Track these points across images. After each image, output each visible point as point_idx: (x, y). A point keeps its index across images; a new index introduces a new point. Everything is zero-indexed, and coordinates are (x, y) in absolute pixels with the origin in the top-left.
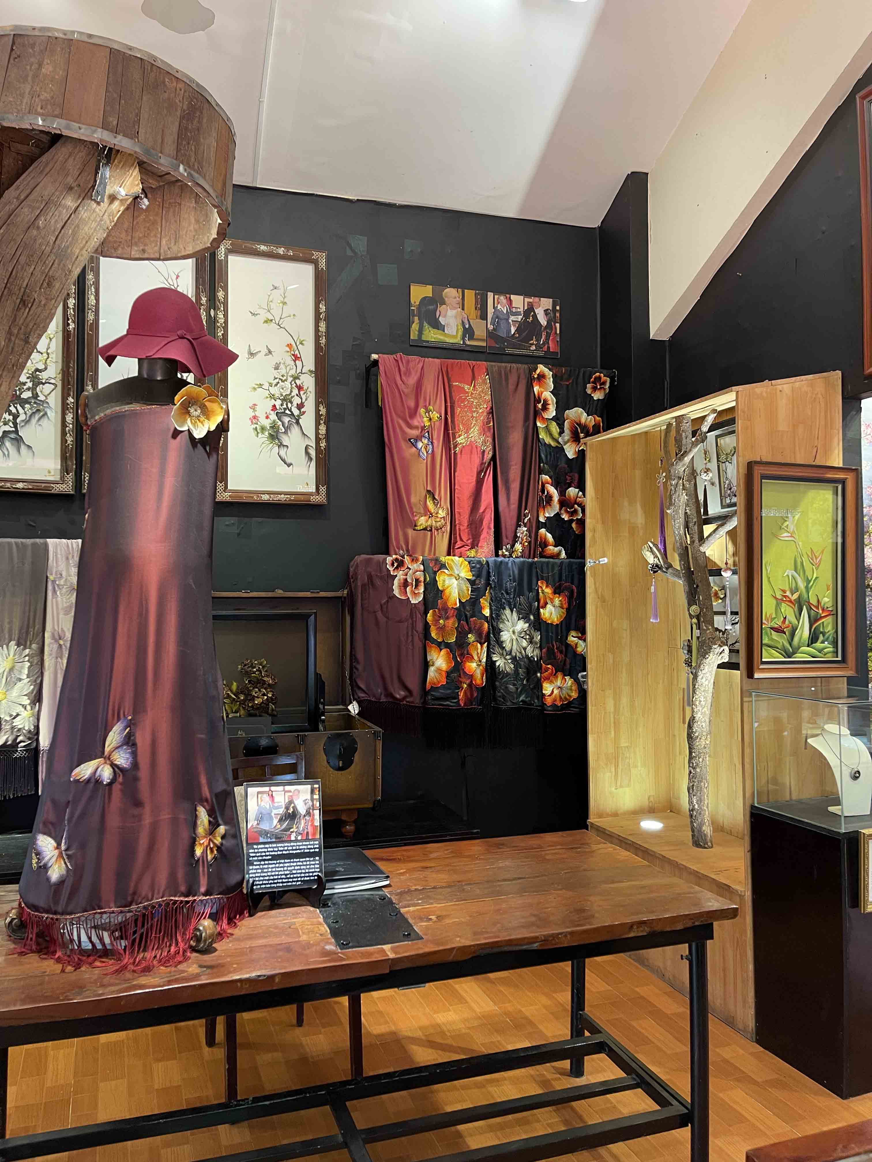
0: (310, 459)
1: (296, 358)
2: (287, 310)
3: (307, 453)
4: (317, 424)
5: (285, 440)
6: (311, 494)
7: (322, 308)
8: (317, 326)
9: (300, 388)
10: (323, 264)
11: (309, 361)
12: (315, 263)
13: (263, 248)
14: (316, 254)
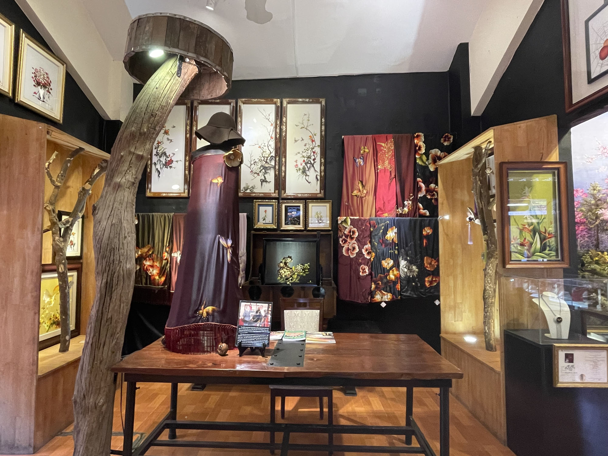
0: (318, 180)
1: (313, 141)
2: (310, 123)
3: (317, 178)
4: (321, 166)
5: (308, 173)
6: (318, 194)
7: (323, 120)
8: (321, 128)
9: (314, 152)
10: (323, 103)
11: (318, 142)
12: (321, 103)
13: (300, 100)
14: (321, 100)
